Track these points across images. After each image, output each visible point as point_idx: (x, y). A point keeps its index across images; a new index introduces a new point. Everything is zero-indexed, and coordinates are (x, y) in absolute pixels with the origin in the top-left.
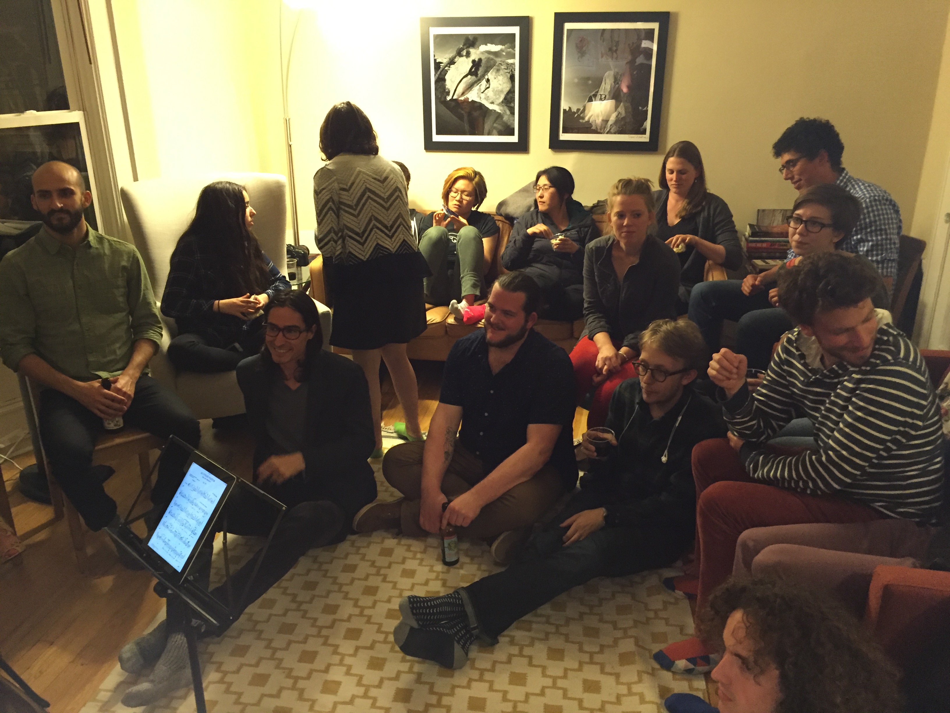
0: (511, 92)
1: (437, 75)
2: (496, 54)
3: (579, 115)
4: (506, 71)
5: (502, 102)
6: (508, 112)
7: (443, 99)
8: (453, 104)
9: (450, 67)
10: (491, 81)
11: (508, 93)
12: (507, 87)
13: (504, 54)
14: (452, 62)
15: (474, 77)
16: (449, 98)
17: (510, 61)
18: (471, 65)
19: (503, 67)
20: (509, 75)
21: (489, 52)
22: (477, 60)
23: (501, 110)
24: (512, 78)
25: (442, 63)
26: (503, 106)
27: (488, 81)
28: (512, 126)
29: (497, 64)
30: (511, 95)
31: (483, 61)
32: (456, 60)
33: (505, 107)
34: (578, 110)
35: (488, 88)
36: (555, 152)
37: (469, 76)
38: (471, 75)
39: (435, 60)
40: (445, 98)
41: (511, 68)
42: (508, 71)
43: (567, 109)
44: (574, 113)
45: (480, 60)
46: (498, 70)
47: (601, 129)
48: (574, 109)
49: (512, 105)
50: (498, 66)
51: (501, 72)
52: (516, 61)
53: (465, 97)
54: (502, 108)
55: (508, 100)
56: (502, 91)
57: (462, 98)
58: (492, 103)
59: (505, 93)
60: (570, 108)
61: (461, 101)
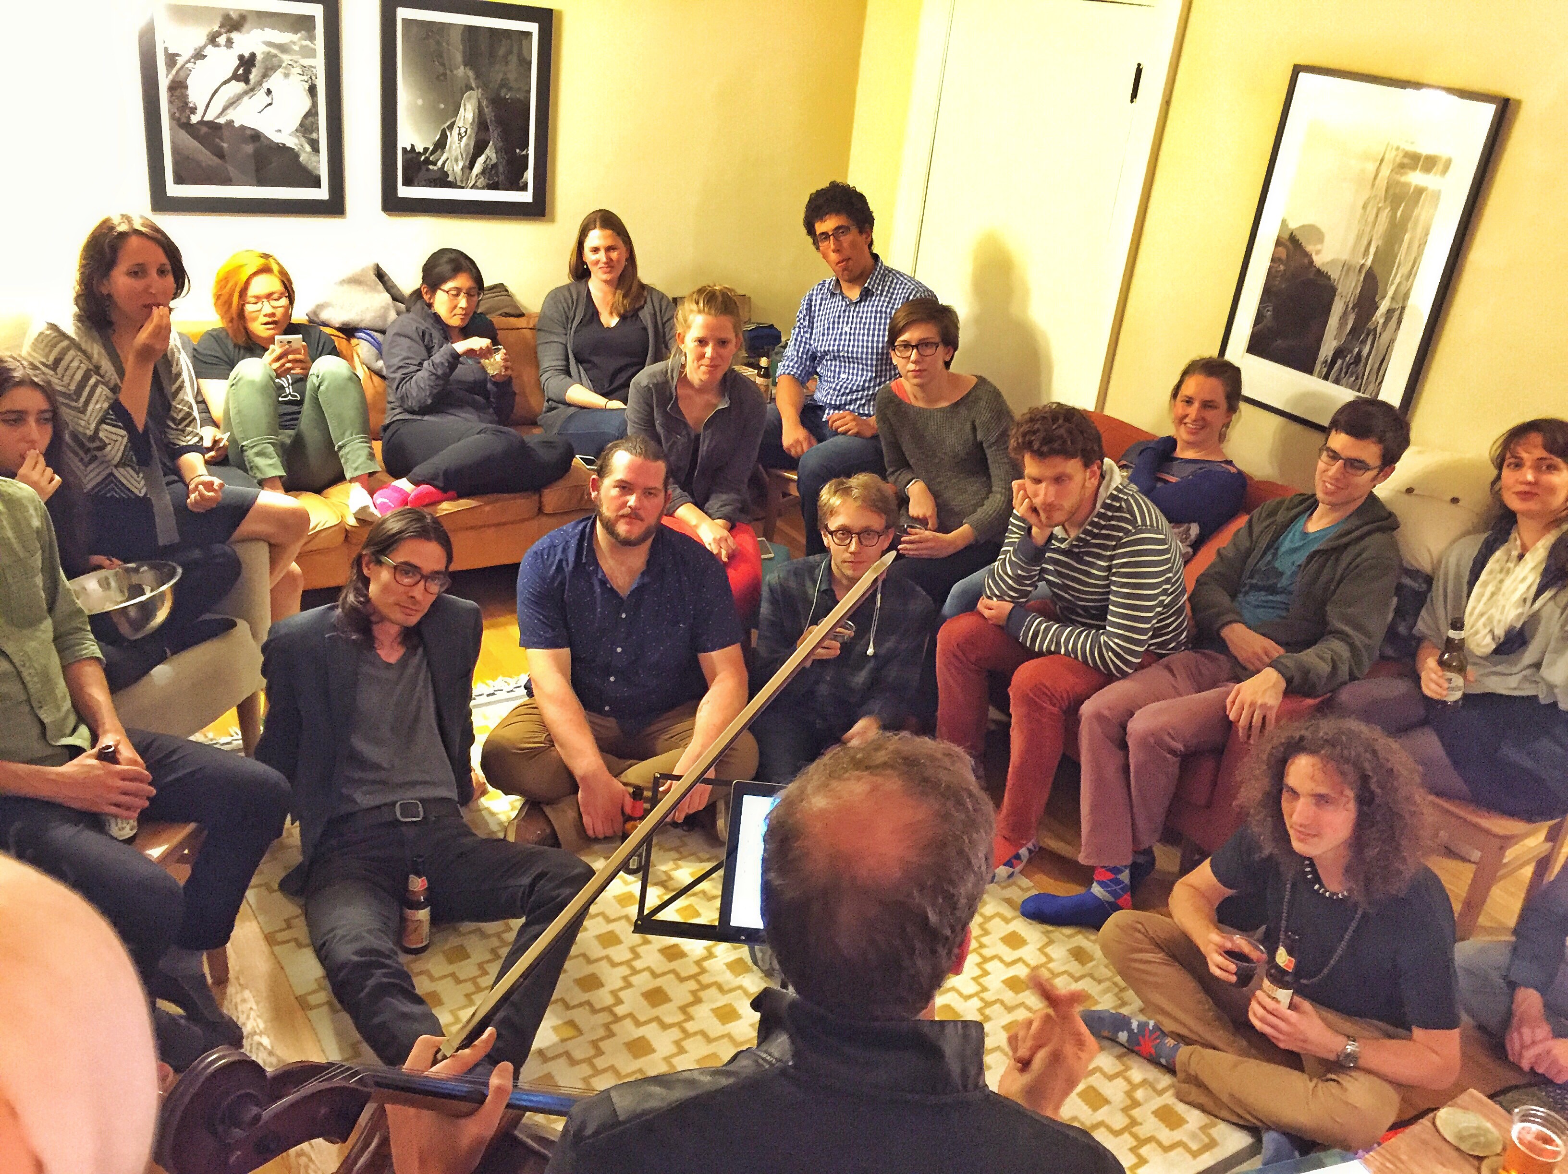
0: (312, 113)
1: (171, 77)
2: (283, 48)
3: (427, 159)
4: (302, 77)
5: (297, 130)
6: (308, 148)
7: (184, 120)
8: (205, 129)
9: (195, 64)
10: (274, 94)
11: (306, 116)
12: (303, 106)
13: (296, 48)
14: (199, 55)
16: (196, 119)
17: (307, 62)
18: (235, 62)
19: (295, 71)
20: (307, 86)
21: (270, 44)
22: (246, 54)
23: (295, 144)
24: (313, 91)
25: (178, 55)
26: (298, 137)
27: (269, 92)
28: (316, 173)
29: (284, 65)
30: (310, 119)
31: (258, 59)
32: (207, 51)
33: (303, 139)
34: (426, 149)
35: (270, 104)
36: (390, 215)
37: (233, 83)
38: (238, 80)
39: (166, 49)
40: (189, 119)
41: (310, 73)
42: (305, 78)
43: (408, 147)
44: (420, 154)
45: (253, 56)
46: (287, 76)
47: (462, 181)
48: (419, 149)
49: (315, 135)
50: (286, 68)
51: (293, 79)
52: (318, 63)
53: (227, 118)
54: (296, 141)
55: (307, 127)
56: (295, 113)
57: (222, 121)
58: (279, 131)
59: (301, 116)
60: (412, 146)
61: (219, 125)
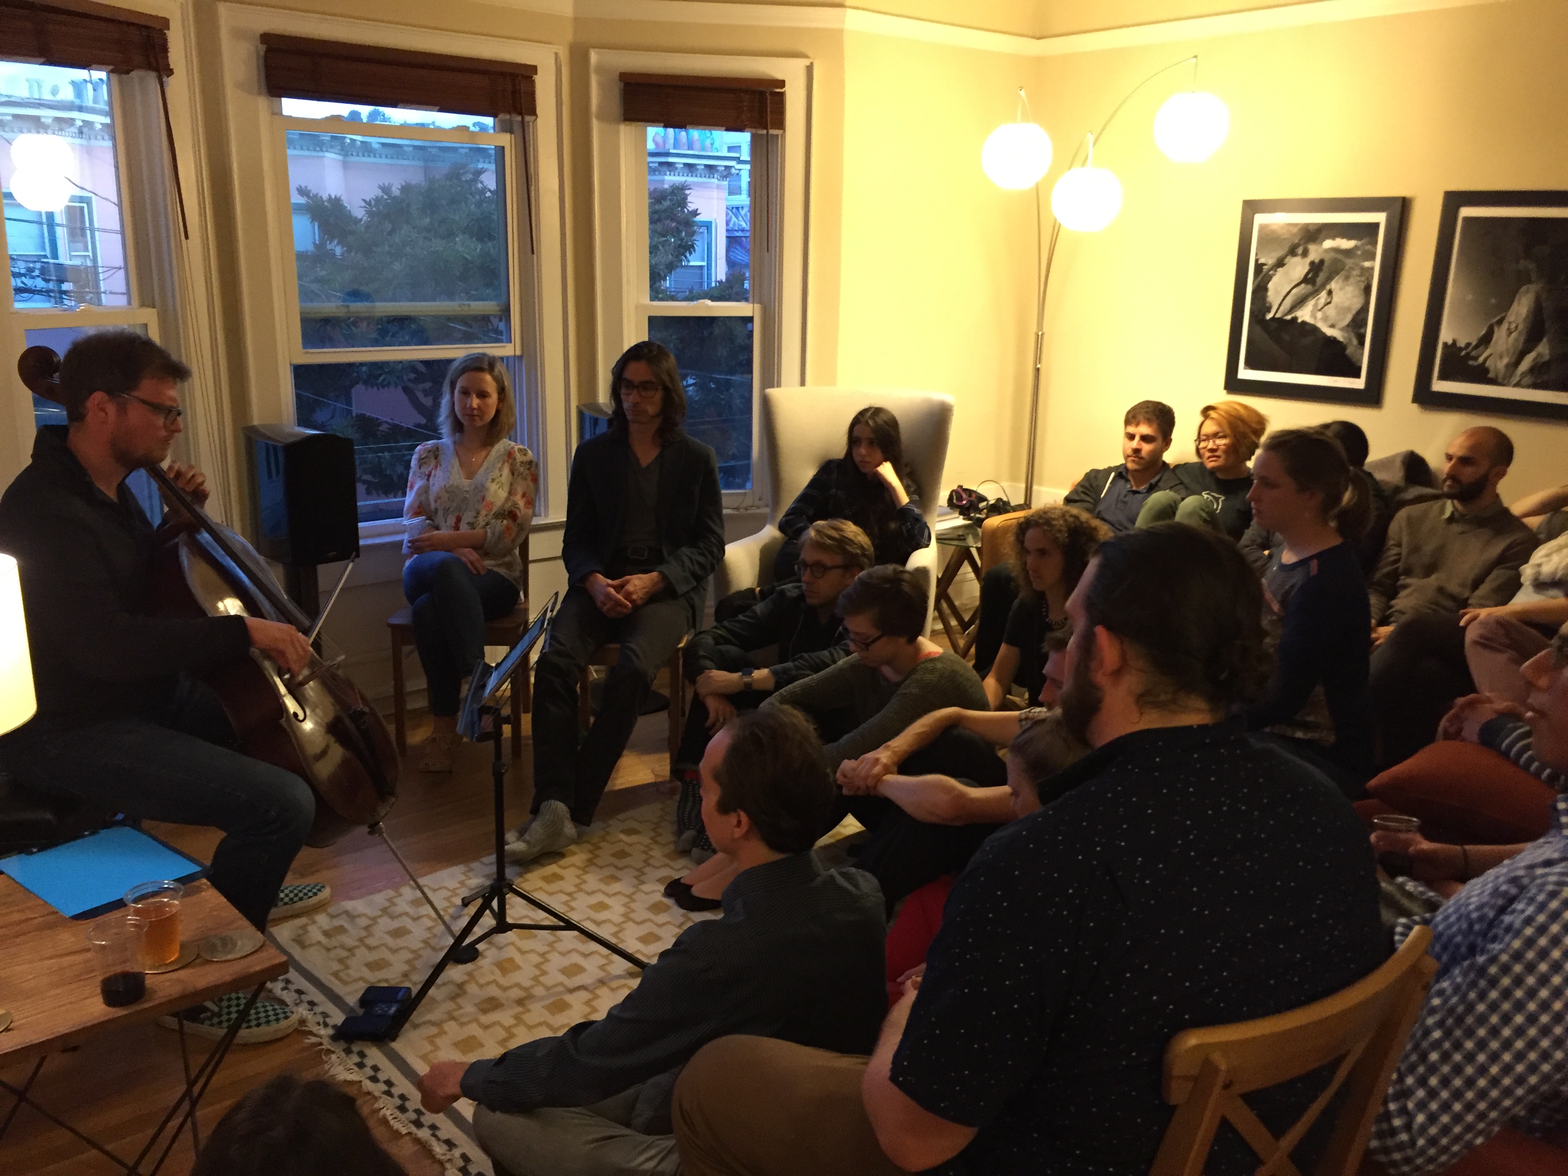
0: (1363, 310)
1: (1257, 282)
2: (1348, 253)
3: (1468, 354)
4: (1359, 279)
5: (1348, 325)
6: (1355, 341)
7: (1260, 317)
8: (1275, 325)
9: (1276, 271)
10: (1334, 294)
11: (1358, 313)
12: (1357, 304)
13: (1359, 253)
14: (1280, 263)
15: (1310, 287)
16: (1269, 316)
17: (1367, 264)
18: (1307, 268)
19: (1355, 273)
20: (1363, 286)
21: (1337, 250)
22: (1317, 261)
23: (1344, 338)
24: (1367, 290)
26: (1347, 332)
27: (1330, 293)
28: (1359, 364)
29: (1347, 268)
30: (1362, 315)
31: (1326, 264)
32: (1286, 260)
33: (1352, 335)
34: (1468, 345)
35: (1329, 303)
36: (1422, 408)
37: (1303, 285)
39: (1257, 260)
40: (1264, 316)
41: (1367, 274)
42: (1363, 279)
43: (1450, 342)
44: (1461, 349)
45: (1322, 262)
46: (1347, 278)
47: (1504, 379)
48: (1461, 343)
49: (1362, 331)
50: (1348, 271)
51: (1352, 280)
52: (1377, 265)
53: (1293, 315)
54: (1346, 335)
55: (1357, 323)
56: (1349, 309)
57: (1289, 317)
58: (1332, 326)
59: (1354, 312)
60: (1454, 342)
61: (1286, 321)
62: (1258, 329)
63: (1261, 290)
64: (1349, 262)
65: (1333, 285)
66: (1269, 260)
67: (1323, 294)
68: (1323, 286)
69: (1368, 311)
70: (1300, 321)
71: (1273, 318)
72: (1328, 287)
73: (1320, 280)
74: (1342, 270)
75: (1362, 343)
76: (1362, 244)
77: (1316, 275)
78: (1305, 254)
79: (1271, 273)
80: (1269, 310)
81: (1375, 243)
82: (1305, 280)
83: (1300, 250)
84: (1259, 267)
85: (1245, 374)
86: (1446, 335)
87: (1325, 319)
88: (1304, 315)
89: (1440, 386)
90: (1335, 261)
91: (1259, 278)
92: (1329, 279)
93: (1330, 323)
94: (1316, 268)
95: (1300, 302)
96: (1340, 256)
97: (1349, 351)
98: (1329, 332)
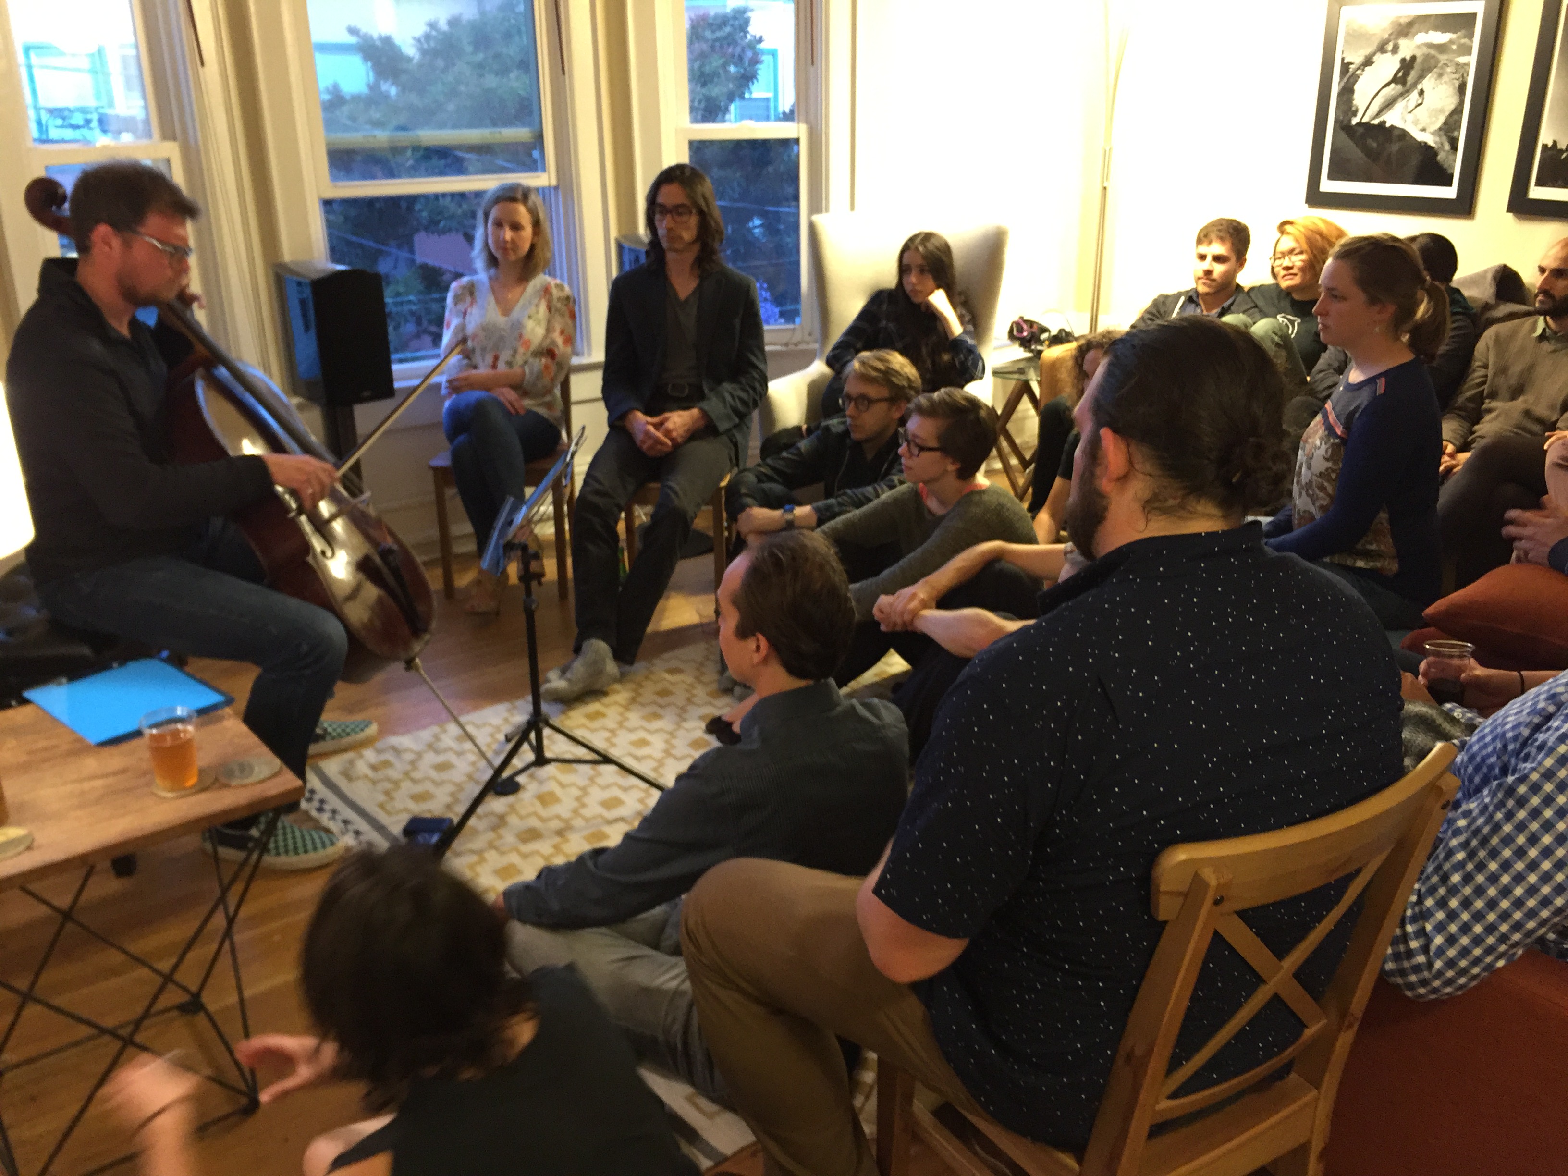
0: (1457, 111)
1: (1342, 84)
2: (1442, 48)
4: (1454, 76)
5: (1440, 129)
6: (1447, 147)
7: (1345, 123)
8: (1361, 130)
9: (1363, 70)
10: (1425, 94)
11: (1451, 114)
12: (1450, 104)
13: (1454, 47)
14: (1368, 62)
15: (1399, 88)
16: (1355, 121)
17: (1462, 60)
18: (1398, 66)
19: (1449, 70)
20: (1457, 83)
21: (1430, 46)
22: (1408, 58)
23: (1436, 143)
24: (1462, 89)
25: (1352, 64)
26: (1440, 136)
27: (1422, 92)
28: (1449, 171)
29: (1440, 65)
30: (1455, 117)
31: (1418, 60)
32: (1375, 58)
33: (1444, 139)
35: (1421, 104)
36: (1517, 217)
37: (1393, 85)
38: (1396, 83)
39: (1343, 59)
40: (1350, 121)
41: (1462, 71)
42: (1457, 76)
43: (1550, 144)
44: (1561, 151)
45: (1414, 58)
46: (1440, 75)
48: (1562, 145)
49: (1456, 134)
50: (1442, 68)
51: (1445, 78)
52: (1472, 60)
53: (1381, 119)
54: (1438, 139)
55: (1450, 126)
56: (1442, 111)
57: (1376, 122)
58: (1424, 130)
59: (1447, 113)
60: (1555, 143)
61: (1374, 125)
62: (1343, 136)
63: (1347, 92)
64: (1443, 58)
65: (1427, 83)
66: (1356, 58)
67: (1414, 95)
68: (1414, 85)
69: (1461, 112)
70: (1388, 125)
71: (1360, 124)
72: (1419, 87)
73: (1410, 79)
74: (1435, 67)
75: (1454, 148)
76: (1458, 38)
77: (1406, 74)
78: (1395, 50)
79: (1358, 72)
80: (1355, 113)
81: (1471, 36)
82: (1395, 80)
83: (1390, 47)
84: (1345, 66)
85: (1327, 186)
86: (1546, 137)
87: (1416, 122)
88: (1393, 118)
89: (1536, 192)
90: (1428, 57)
91: (1345, 79)
92: (1421, 77)
93: (1420, 127)
94: (1407, 65)
95: (1389, 104)
96: (1433, 52)
97: (1441, 157)
98: (1420, 137)
